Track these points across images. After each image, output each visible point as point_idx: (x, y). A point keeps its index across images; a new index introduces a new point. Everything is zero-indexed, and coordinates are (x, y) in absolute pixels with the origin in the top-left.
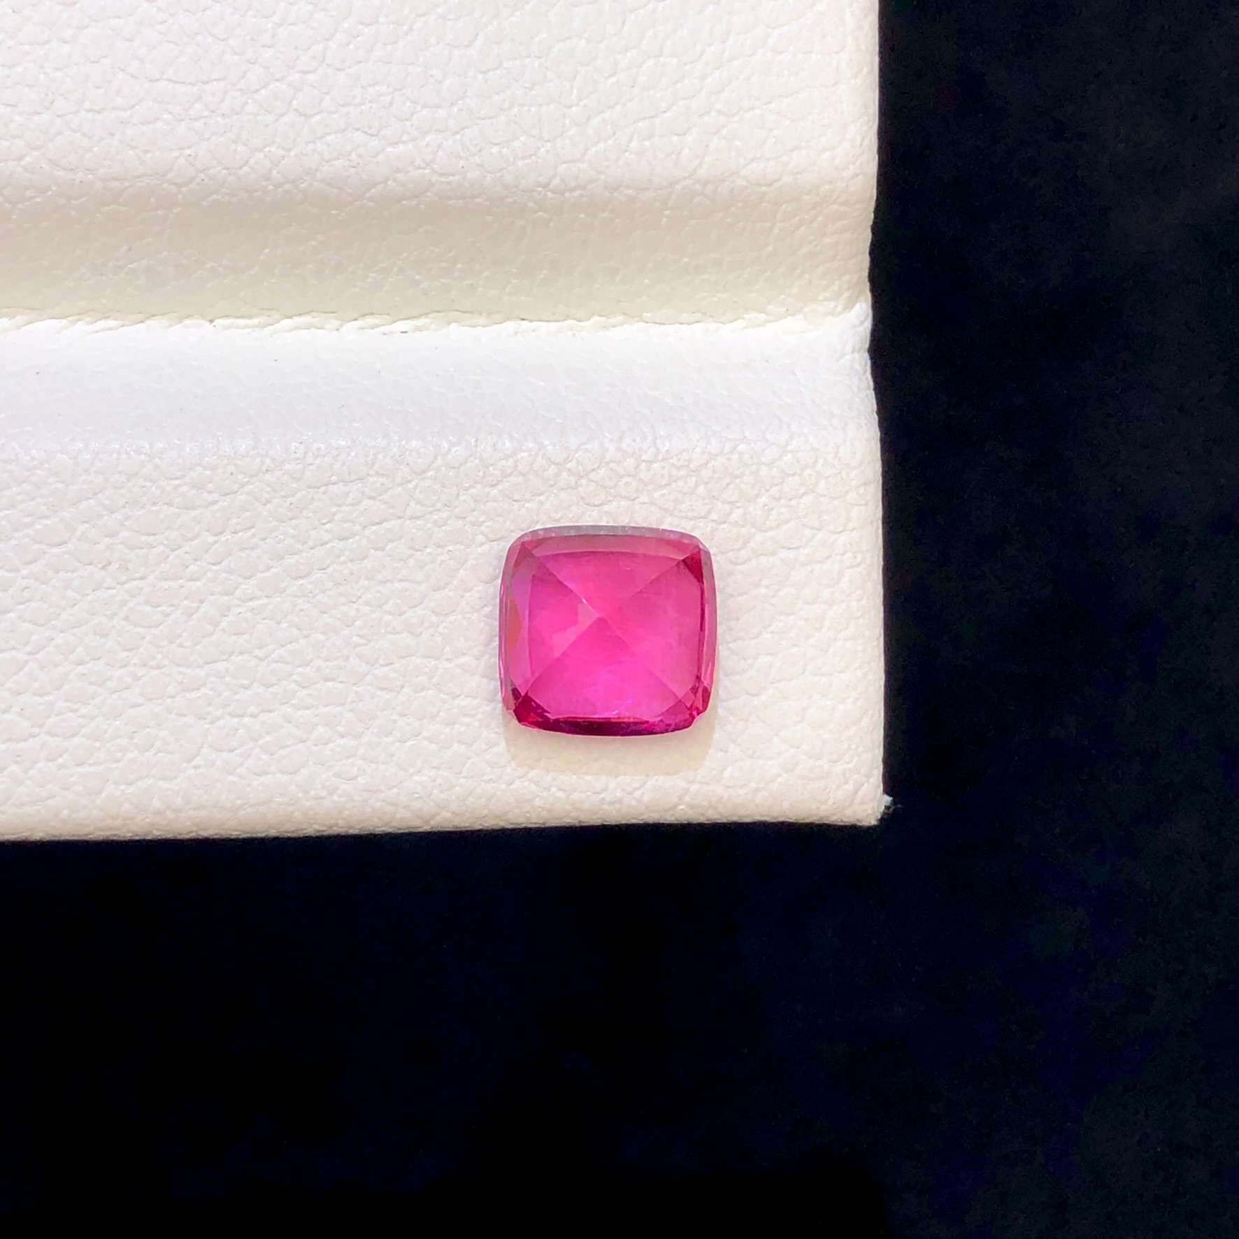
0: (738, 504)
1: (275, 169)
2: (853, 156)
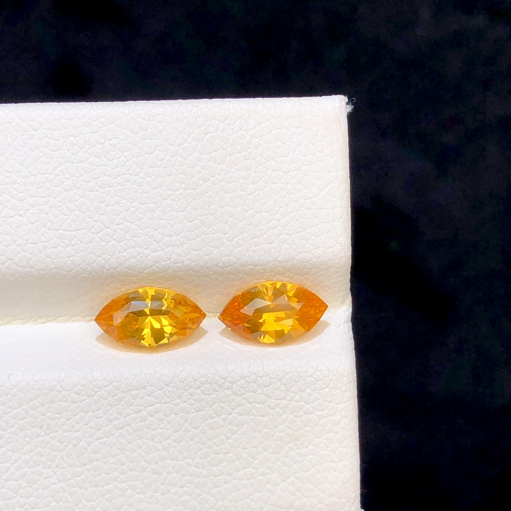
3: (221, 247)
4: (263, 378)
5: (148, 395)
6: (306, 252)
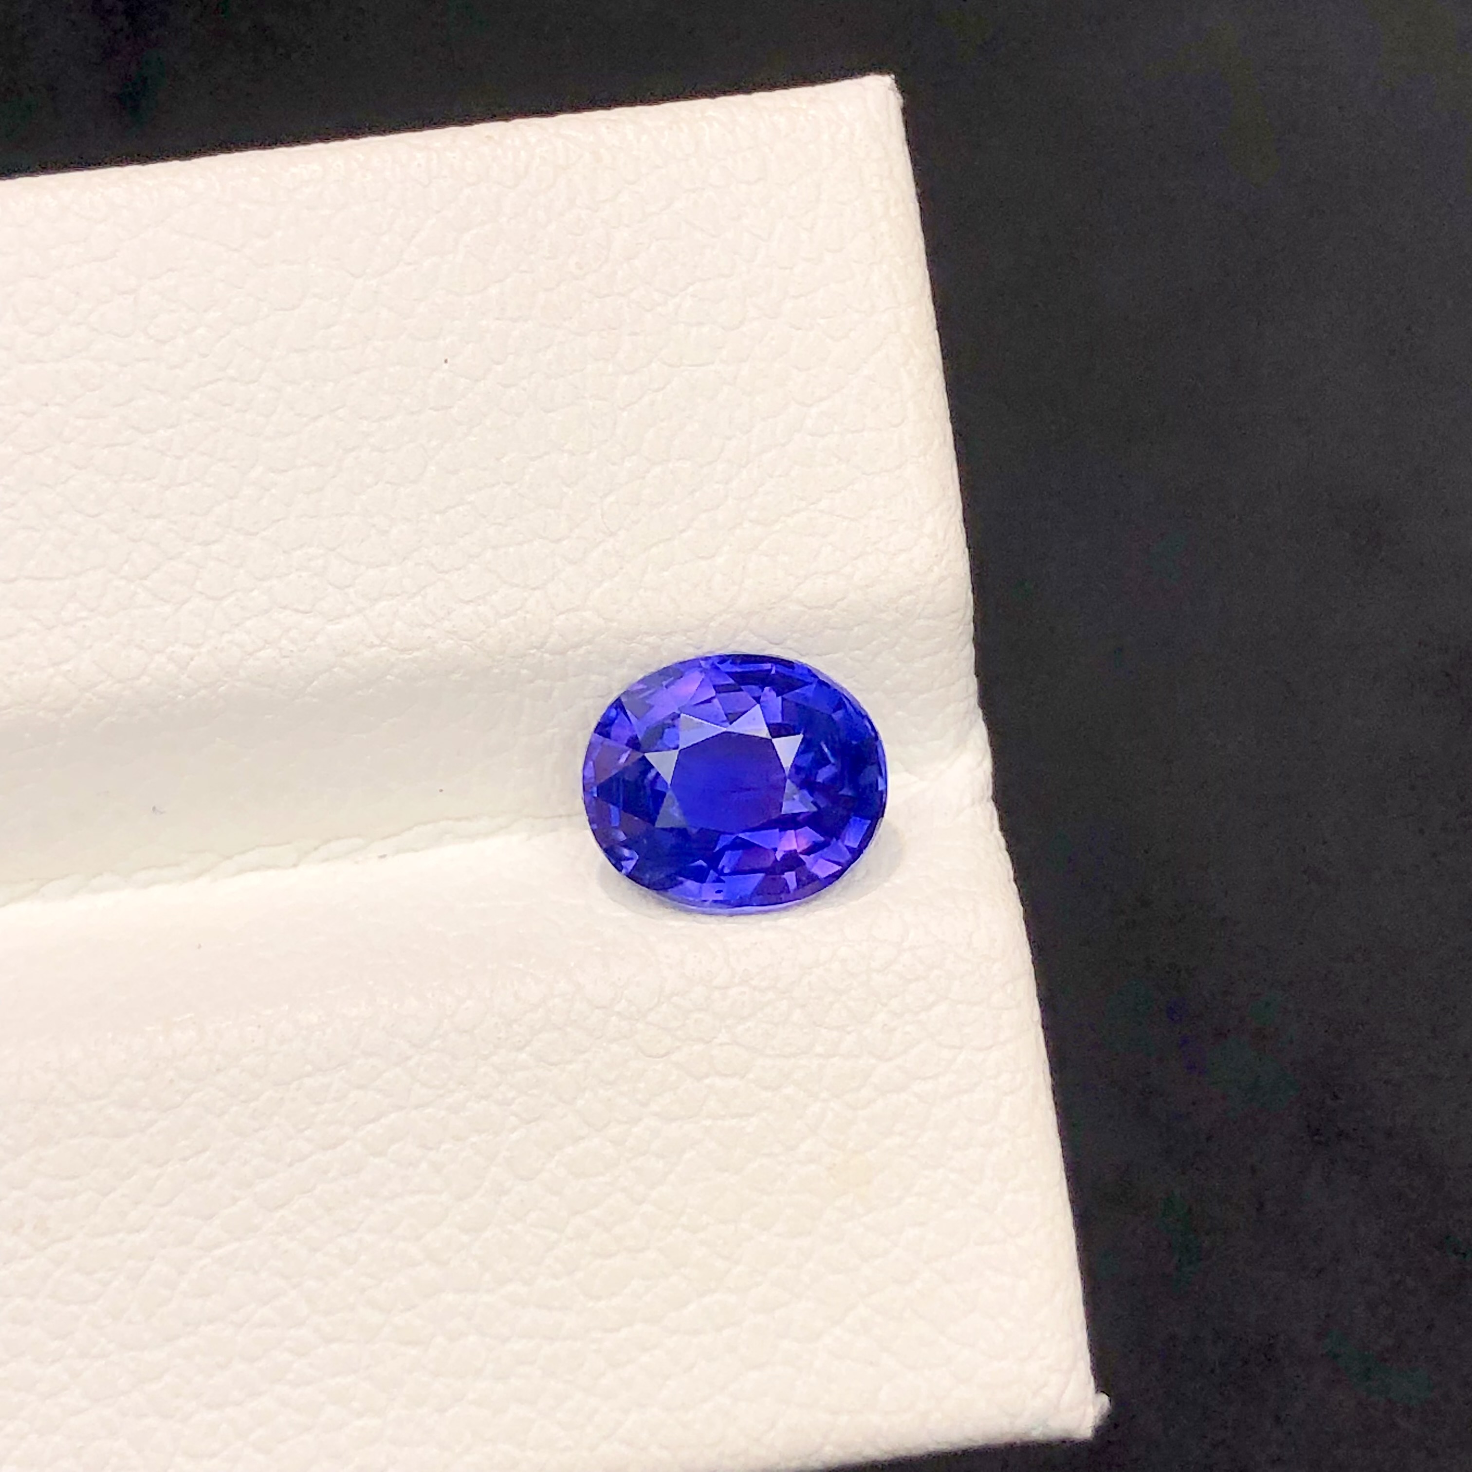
0: (849, 1029)
1: (183, 674)
2: (936, 556)
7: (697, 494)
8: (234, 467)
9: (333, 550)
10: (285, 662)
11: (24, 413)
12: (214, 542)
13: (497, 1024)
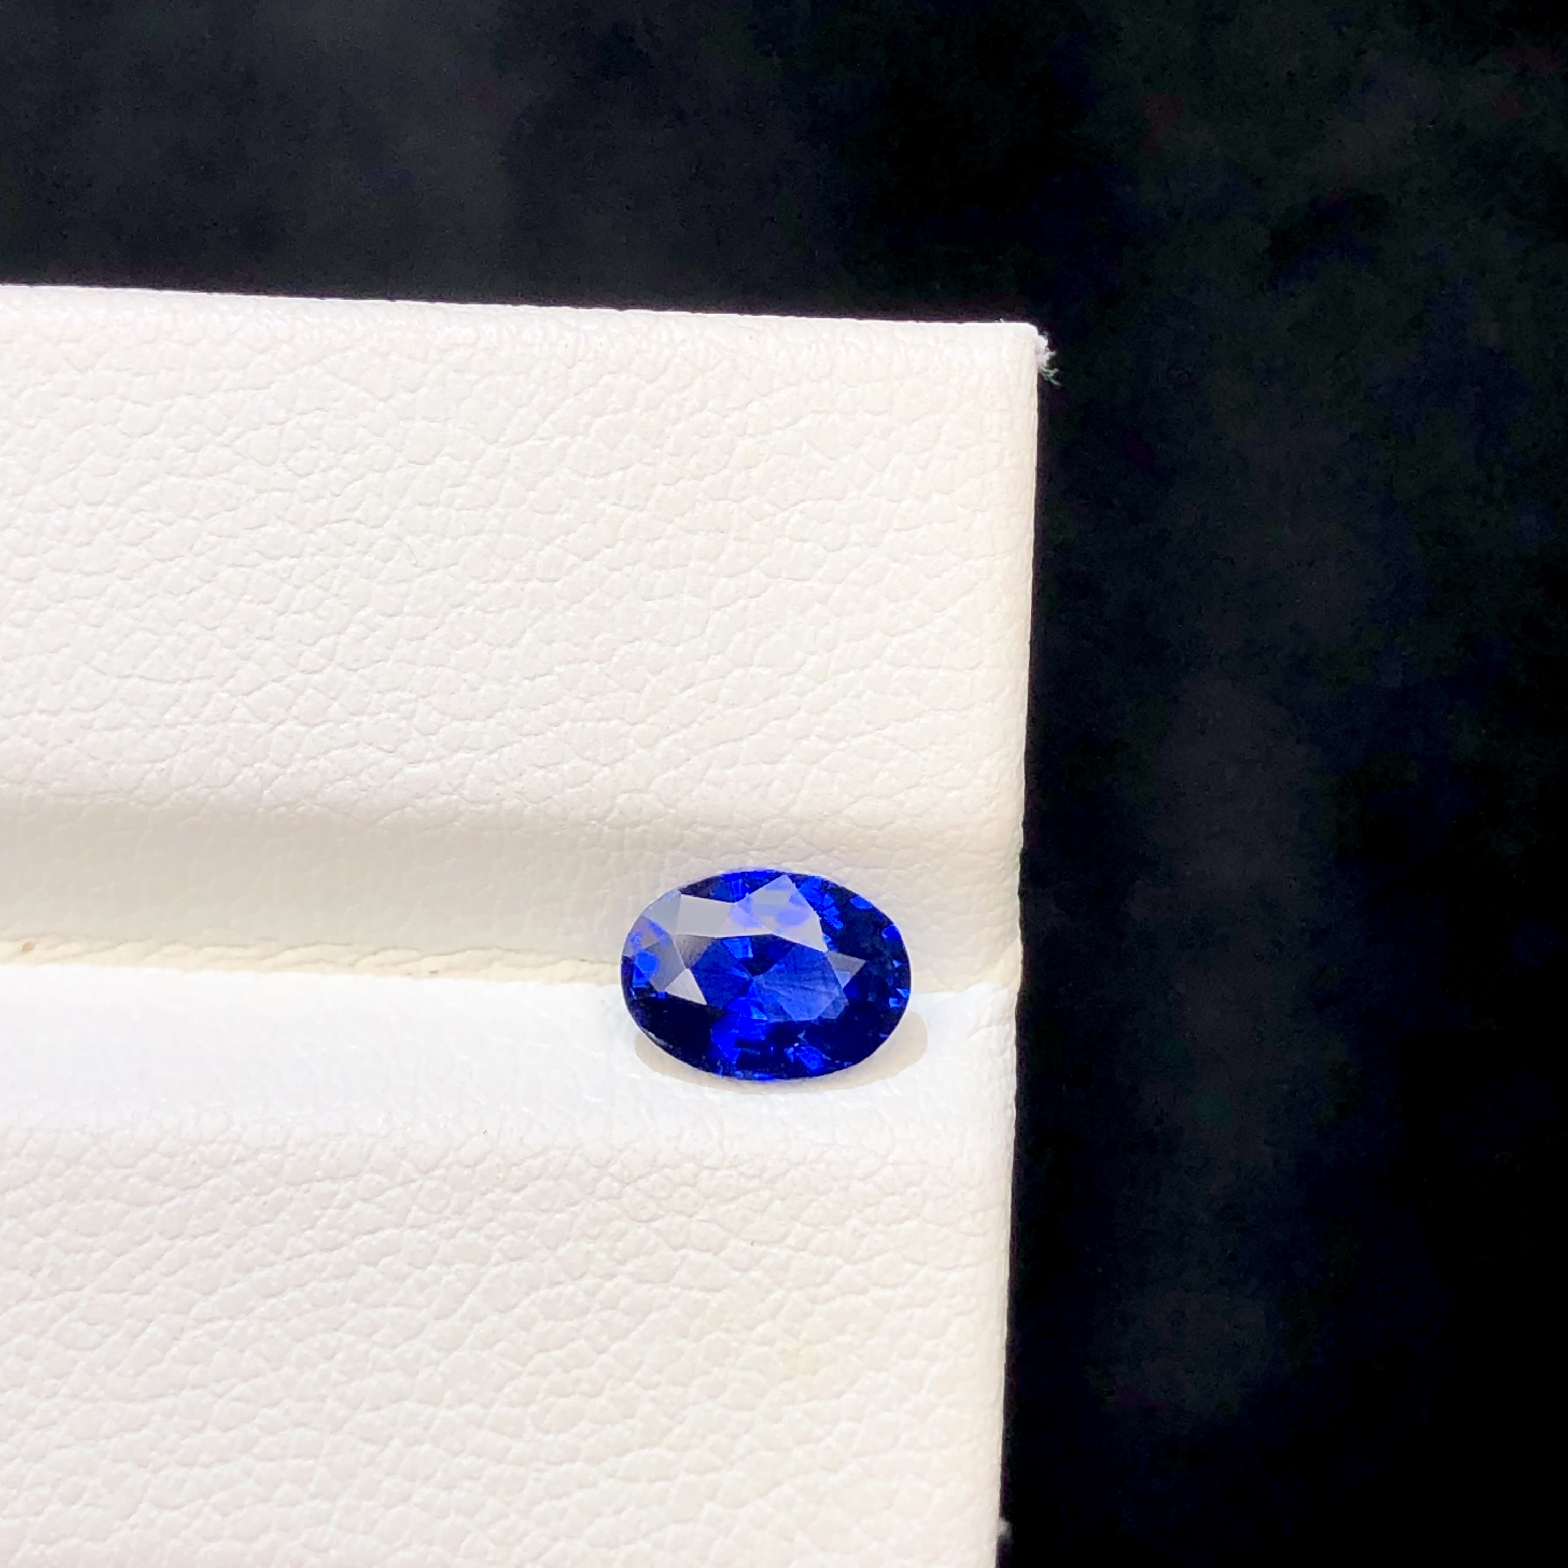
3: (619, 764)
4: (719, 1174)
5: (365, 1200)
6: (879, 797)
7: (772, 701)
8: (346, 604)
9: (423, 697)
10: (363, 793)
11: (161, 521)
12: (316, 672)
13: (498, 1165)
